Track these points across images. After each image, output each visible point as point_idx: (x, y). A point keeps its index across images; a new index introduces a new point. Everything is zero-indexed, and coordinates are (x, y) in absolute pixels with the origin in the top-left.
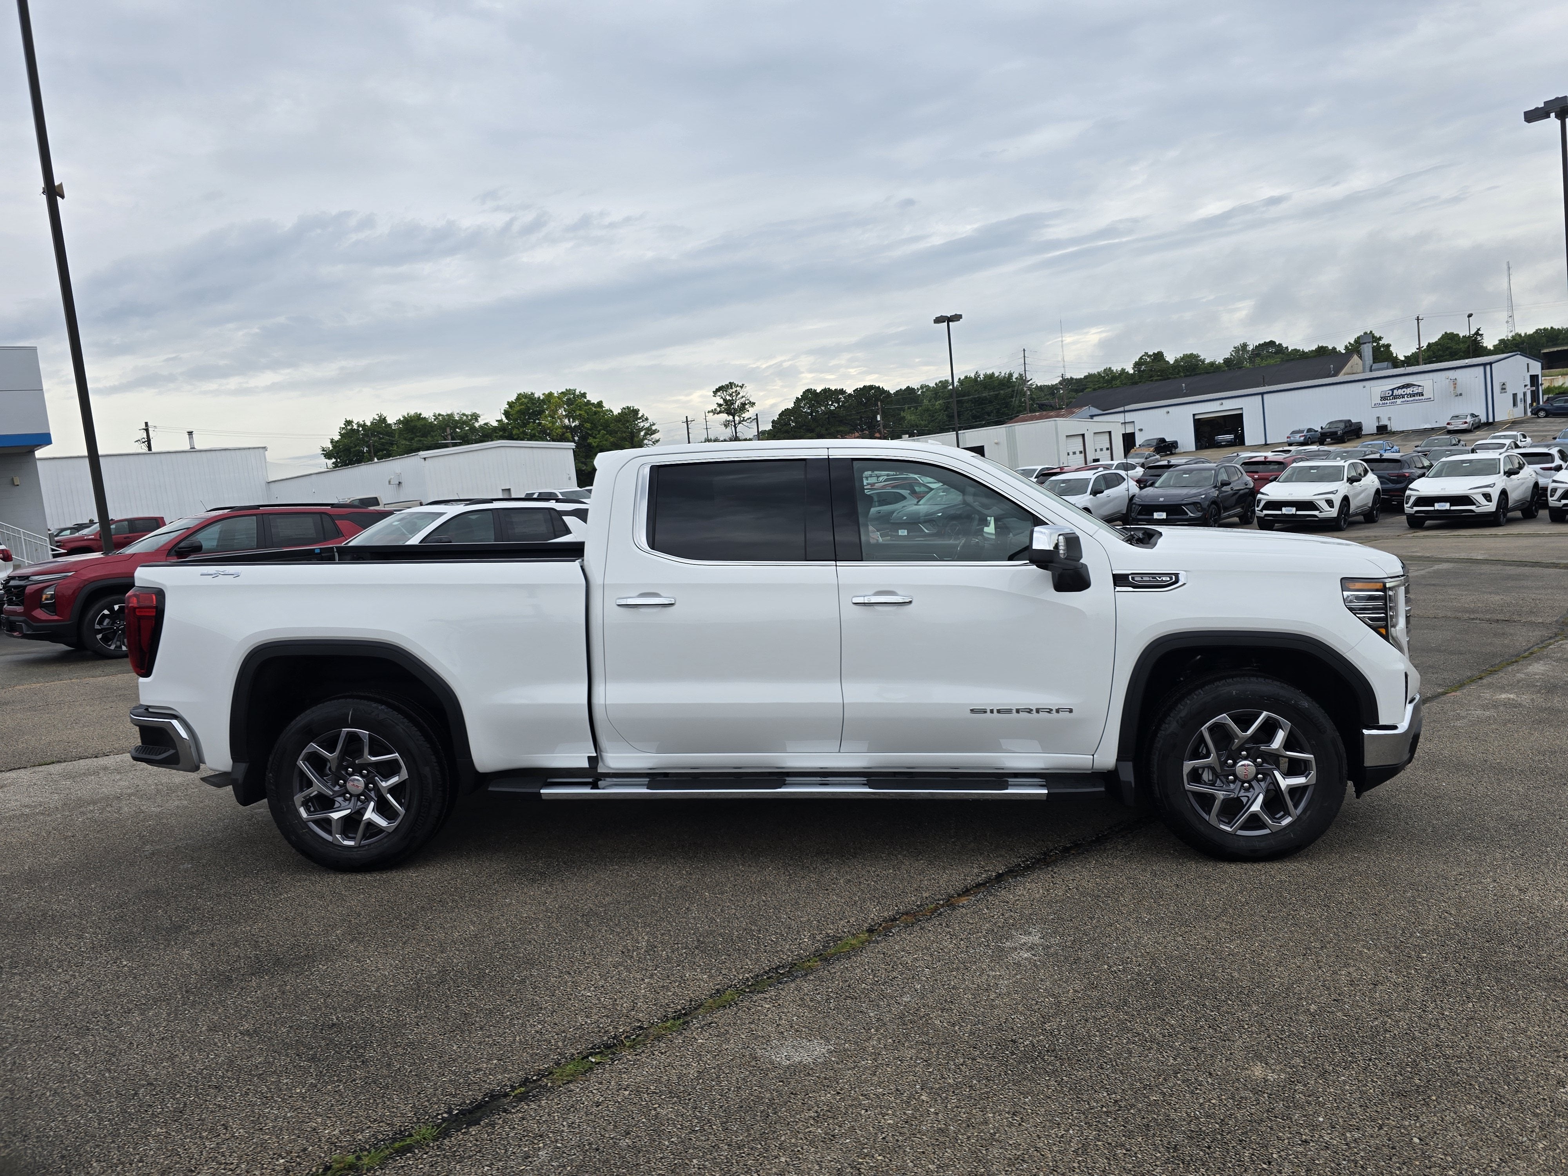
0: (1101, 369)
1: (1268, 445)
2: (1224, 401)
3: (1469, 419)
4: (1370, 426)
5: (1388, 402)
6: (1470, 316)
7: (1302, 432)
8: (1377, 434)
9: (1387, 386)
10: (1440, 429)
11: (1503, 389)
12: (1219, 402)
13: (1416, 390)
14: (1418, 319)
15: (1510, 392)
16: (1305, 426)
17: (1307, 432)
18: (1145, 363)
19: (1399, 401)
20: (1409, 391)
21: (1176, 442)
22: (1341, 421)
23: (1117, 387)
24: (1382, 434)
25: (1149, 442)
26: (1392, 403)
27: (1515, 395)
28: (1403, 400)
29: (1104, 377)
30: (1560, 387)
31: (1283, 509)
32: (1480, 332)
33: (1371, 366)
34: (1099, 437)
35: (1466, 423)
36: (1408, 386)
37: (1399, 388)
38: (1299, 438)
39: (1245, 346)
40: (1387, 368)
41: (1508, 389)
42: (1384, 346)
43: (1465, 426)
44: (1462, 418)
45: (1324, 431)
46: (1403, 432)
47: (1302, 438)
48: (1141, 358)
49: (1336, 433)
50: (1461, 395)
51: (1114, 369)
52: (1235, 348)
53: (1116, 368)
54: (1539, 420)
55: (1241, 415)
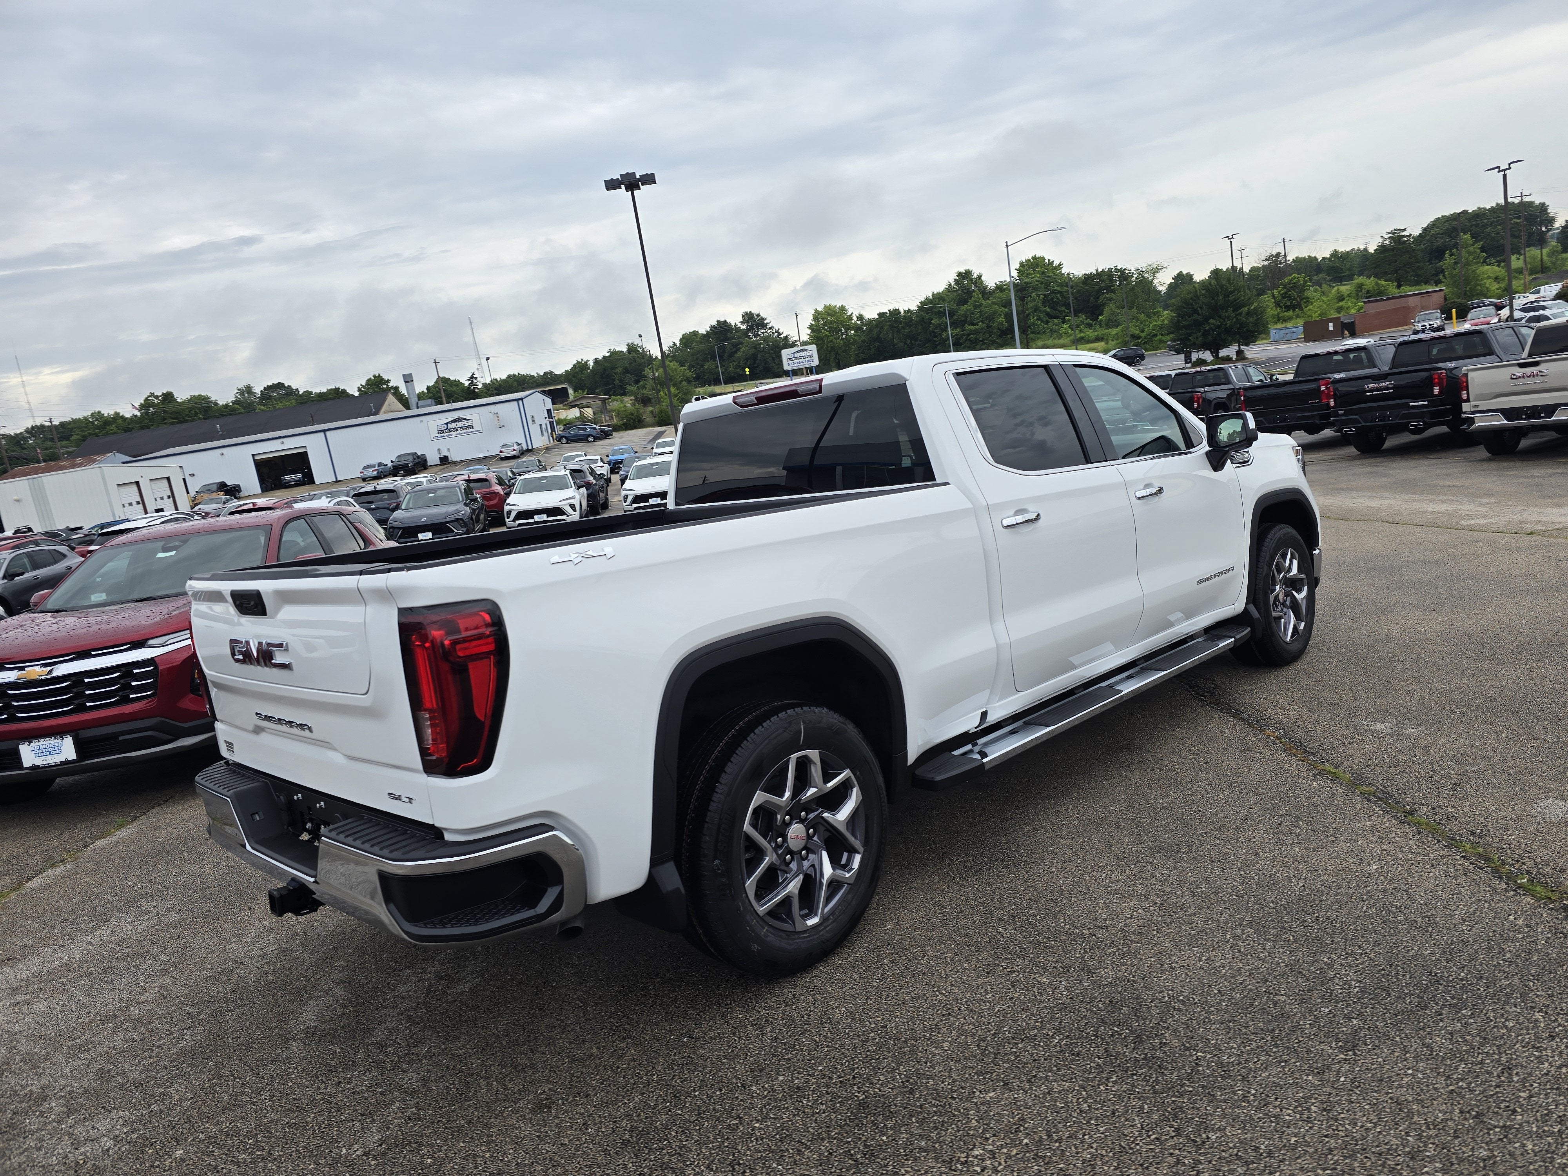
0: (87, 413)
1: (339, 481)
2: (284, 440)
3: (516, 447)
4: (433, 459)
5: (445, 434)
6: (488, 359)
7: (373, 466)
8: (441, 465)
9: (442, 420)
10: (493, 457)
11: (533, 421)
12: (279, 441)
13: (467, 423)
14: (435, 362)
15: (538, 423)
16: (375, 461)
17: (379, 466)
18: (153, 405)
19: (454, 434)
20: (460, 424)
21: (238, 486)
22: (409, 454)
23: (115, 433)
24: (445, 464)
25: (208, 488)
26: (449, 435)
27: (541, 425)
28: (457, 432)
29: (93, 423)
30: (565, 419)
31: (535, 517)
32: (475, 376)
33: (417, 403)
34: (156, 484)
35: (514, 450)
36: (458, 420)
37: (452, 422)
38: (372, 473)
39: (249, 389)
40: (431, 405)
41: (536, 421)
42: (392, 388)
43: (514, 453)
44: (508, 447)
45: (395, 464)
46: (462, 461)
47: (375, 473)
48: (146, 399)
49: (407, 465)
50: (503, 426)
51: (105, 413)
52: (239, 390)
53: (108, 411)
54: (564, 445)
55: (306, 453)
